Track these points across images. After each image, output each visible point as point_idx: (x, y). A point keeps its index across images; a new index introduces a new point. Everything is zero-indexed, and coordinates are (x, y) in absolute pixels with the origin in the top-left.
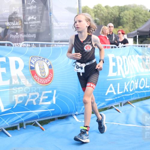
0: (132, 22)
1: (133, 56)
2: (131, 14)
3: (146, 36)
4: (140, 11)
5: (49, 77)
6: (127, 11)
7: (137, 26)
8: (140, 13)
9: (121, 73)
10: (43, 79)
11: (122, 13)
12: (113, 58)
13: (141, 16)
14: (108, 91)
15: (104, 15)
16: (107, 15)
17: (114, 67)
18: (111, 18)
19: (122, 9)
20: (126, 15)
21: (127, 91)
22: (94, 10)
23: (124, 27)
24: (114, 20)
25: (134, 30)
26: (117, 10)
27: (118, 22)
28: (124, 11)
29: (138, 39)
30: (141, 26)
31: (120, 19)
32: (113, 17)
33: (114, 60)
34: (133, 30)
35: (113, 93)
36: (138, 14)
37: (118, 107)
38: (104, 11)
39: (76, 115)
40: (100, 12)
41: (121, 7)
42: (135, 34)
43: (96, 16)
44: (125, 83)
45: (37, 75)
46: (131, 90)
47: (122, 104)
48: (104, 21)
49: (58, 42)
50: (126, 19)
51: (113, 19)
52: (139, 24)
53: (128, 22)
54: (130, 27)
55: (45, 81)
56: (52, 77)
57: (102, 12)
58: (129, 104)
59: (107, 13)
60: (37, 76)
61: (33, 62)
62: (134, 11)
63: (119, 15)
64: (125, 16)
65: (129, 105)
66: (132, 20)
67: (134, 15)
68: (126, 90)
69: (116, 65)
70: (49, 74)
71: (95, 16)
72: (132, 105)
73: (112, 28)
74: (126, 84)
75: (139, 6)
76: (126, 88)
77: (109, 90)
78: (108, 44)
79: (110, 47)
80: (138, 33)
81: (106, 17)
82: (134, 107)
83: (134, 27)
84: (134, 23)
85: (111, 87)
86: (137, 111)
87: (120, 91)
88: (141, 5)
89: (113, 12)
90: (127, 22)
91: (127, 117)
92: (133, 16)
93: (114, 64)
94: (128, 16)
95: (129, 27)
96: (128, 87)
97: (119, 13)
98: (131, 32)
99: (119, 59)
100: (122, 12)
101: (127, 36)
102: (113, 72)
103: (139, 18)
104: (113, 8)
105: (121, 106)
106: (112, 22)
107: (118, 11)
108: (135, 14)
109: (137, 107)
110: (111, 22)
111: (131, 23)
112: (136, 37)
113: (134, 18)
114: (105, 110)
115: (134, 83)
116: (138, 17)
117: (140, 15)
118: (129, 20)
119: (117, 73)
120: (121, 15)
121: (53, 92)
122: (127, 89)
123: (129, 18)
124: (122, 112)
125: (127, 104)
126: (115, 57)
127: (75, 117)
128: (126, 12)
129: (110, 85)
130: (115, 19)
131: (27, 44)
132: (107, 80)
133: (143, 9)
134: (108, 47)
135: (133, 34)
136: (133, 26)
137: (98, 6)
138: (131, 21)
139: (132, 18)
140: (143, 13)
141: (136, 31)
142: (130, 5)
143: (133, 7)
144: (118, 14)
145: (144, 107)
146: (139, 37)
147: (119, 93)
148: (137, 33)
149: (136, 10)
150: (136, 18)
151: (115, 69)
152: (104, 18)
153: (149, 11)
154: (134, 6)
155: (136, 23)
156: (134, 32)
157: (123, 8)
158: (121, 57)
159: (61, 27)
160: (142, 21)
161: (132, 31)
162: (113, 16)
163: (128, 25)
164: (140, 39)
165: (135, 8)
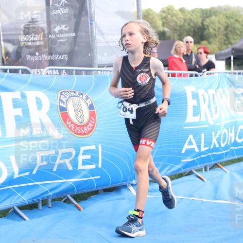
0: (224, 35)
1: (226, 89)
2: (221, 22)
4: (236, 16)
5: (90, 124)
6: (216, 16)
7: (232, 41)
8: (236, 20)
9: (206, 117)
10: (80, 126)
11: (207, 20)
12: (192, 92)
13: (237, 25)
14: (186, 147)
15: (179, 23)
16: (182, 24)
17: (194, 107)
18: (190, 27)
19: (207, 14)
20: (213, 23)
21: (217, 146)
22: (161, 15)
23: (209, 43)
24: (194, 31)
25: (227, 48)
26: (199, 15)
27: (200, 34)
28: (210, 16)
29: (234, 61)
30: (238, 41)
31: (205, 29)
32: (192, 27)
33: (195, 96)
34: (224, 47)
35: (194, 149)
36: (232, 21)
37: (201, 172)
38: (178, 16)
39: (132, 185)
40: (171, 18)
41: (206, 10)
42: (228, 53)
43: (165, 25)
44: (213, 133)
45: (70, 120)
46: (223, 145)
47: (208, 168)
48: (178, 33)
49: (103, 67)
50: (214, 29)
51: (192, 29)
52: (235, 37)
53: (217, 35)
54: (220, 43)
55: (83, 129)
56: (94, 124)
57: (175, 18)
58: (219, 167)
59: (183, 20)
60: (70, 122)
61: (64, 100)
62: (227, 17)
63: (202, 24)
64: (211, 25)
65: (219, 169)
66: (223, 31)
67: (226, 22)
68: (215, 145)
69: (199, 104)
70: (90, 119)
71: (163, 24)
72: (223, 170)
73: (192, 45)
74: (215, 135)
75: (234, 8)
76: (214, 141)
77: (188, 145)
78: (184, 70)
79: (189, 75)
80: (233, 51)
81: (181, 27)
82: (226, 172)
83: (227, 42)
84: (226, 35)
85: (190, 139)
86: (232, 178)
87: (205, 147)
88: (238, 7)
89: (192, 18)
90: (215, 35)
91: (216, 189)
92: (226, 25)
93: (195, 102)
94: (217, 25)
95: (218, 43)
96: (218, 140)
97: (203, 21)
98: (221, 50)
99: (203, 95)
100: (207, 17)
101: (216, 57)
102: (194, 116)
103: (234, 28)
104: (193, 11)
105: (206, 170)
106: (192, 34)
107: (201, 17)
108: (228, 21)
109: (232, 172)
110: (189, 35)
111: (221, 37)
112: (230, 58)
113: (227, 28)
114: (181, 177)
115: (227, 133)
116: (233, 26)
117: (236, 23)
118: (219, 32)
119: (200, 117)
120: (205, 23)
121: (97, 147)
122: (216, 143)
123: (219, 28)
124: (208, 180)
125: (216, 167)
126: (195, 91)
127: (131, 188)
128: (213, 18)
129: (188, 137)
130: (197, 30)
131: (54, 71)
132: (184, 128)
134: (185, 75)
135: (225, 54)
136: (225, 40)
137: (169, 9)
138: (222, 33)
139: (223, 28)
140: (241, 19)
141: (230, 49)
142: (220, 7)
143: (225, 10)
144: (200, 21)
146: (234, 58)
147: (203, 149)
148: (231, 52)
149: (230, 15)
150: (230, 29)
151: (197, 111)
152: (178, 28)
154: (227, 9)
155: (230, 36)
156: (226, 51)
157: (209, 12)
158: (207, 91)
159: (108, 42)
160: (239, 33)
161: (224, 49)
162: (192, 24)
163: (217, 39)
164: (236, 63)
165: (229, 12)
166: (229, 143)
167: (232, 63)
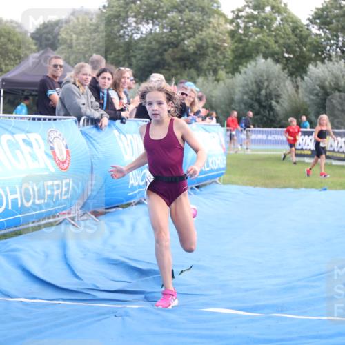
3: (21, 92)
4: (9, 33)
7: (3, 67)
8: (9, 40)
13: (10, 46)
29: (4, 97)
30: (10, 67)
52: (7, 62)
75: (7, 22)
80: (4, 83)
88: (12, 22)
103: (7, 50)
115: (3, 194)
116: (4, 47)
117: (9, 43)
133: (17, 30)
140: (15, 39)
145: (11, 253)
146: (4, 92)
148: (1, 84)
153: (29, 35)
160: (13, 57)
164: (8, 98)
166: (10, 208)
167: (2, 98)
